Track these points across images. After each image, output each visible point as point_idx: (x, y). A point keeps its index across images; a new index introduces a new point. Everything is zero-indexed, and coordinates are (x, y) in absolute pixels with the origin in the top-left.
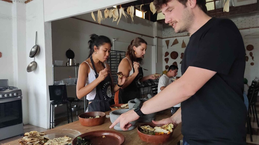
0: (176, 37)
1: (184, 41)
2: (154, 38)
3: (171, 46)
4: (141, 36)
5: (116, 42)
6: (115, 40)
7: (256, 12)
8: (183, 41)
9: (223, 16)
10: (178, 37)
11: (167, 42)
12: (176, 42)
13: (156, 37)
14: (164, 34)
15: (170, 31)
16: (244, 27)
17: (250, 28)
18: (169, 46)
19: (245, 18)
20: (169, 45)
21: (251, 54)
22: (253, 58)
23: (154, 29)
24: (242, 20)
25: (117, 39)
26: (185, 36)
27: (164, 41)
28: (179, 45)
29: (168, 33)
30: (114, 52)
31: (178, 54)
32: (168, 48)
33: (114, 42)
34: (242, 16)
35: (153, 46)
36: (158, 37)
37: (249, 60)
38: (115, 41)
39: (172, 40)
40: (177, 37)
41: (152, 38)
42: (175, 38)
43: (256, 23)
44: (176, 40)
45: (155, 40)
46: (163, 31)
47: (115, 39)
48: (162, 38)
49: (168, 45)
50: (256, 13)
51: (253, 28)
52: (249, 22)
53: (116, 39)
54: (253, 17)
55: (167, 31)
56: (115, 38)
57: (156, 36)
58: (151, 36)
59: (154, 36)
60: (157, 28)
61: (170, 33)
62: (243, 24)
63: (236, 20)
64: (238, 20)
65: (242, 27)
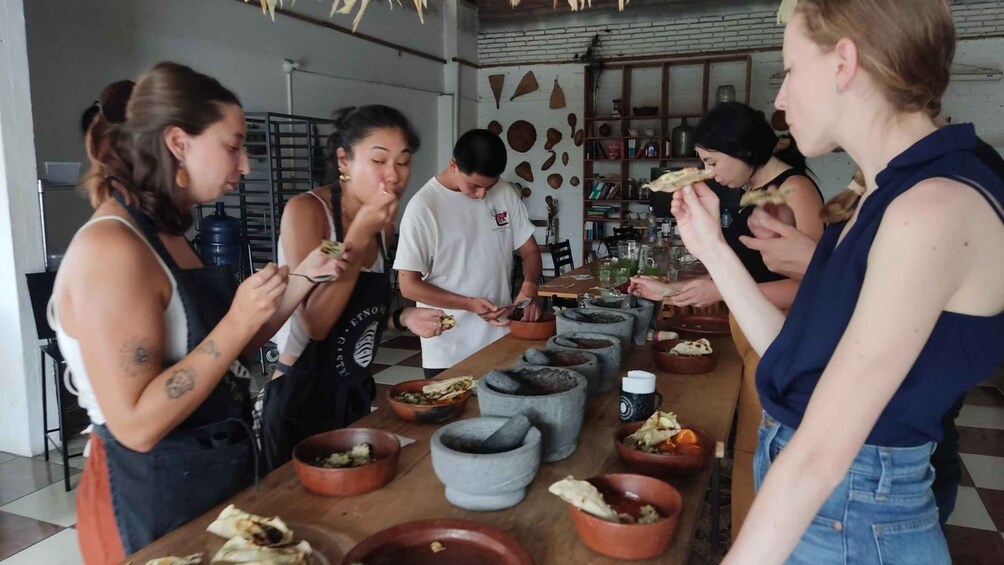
0: (528, 64)
1: (560, 85)
2: (445, 62)
3: (511, 99)
4: (397, 52)
5: (296, 74)
6: (296, 65)
8: (556, 81)
10: (536, 66)
11: (497, 83)
12: (528, 85)
13: (454, 60)
14: (484, 51)
15: (507, 40)
18: (501, 99)
20: (502, 95)
23: (445, 27)
25: (303, 63)
26: (564, 63)
27: (482, 76)
28: (540, 98)
29: (498, 45)
30: (290, 120)
31: (537, 133)
32: (498, 107)
33: (288, 76)
35: (442, 94)
36: (461, 61)
38: (294, 69)
39: (514, 77)
40: (534, 63)
41: (439, 64)
42: (526, 69)
44: (530, 75)
45: (450, 72)
46: (480, 37)
47: (291, 62)
48: (477, 67)
49: (497, 92)
53: (298, 62)
55: (495, 36)
56: (292, 58)
57: (455, 54)
58: (435, 55)
59: (446, 58)
60: (459, 24)
61: (508, 45)
62: (766, 31)
63: (746, 16)
64: (752, 16)
65: (765, 42)
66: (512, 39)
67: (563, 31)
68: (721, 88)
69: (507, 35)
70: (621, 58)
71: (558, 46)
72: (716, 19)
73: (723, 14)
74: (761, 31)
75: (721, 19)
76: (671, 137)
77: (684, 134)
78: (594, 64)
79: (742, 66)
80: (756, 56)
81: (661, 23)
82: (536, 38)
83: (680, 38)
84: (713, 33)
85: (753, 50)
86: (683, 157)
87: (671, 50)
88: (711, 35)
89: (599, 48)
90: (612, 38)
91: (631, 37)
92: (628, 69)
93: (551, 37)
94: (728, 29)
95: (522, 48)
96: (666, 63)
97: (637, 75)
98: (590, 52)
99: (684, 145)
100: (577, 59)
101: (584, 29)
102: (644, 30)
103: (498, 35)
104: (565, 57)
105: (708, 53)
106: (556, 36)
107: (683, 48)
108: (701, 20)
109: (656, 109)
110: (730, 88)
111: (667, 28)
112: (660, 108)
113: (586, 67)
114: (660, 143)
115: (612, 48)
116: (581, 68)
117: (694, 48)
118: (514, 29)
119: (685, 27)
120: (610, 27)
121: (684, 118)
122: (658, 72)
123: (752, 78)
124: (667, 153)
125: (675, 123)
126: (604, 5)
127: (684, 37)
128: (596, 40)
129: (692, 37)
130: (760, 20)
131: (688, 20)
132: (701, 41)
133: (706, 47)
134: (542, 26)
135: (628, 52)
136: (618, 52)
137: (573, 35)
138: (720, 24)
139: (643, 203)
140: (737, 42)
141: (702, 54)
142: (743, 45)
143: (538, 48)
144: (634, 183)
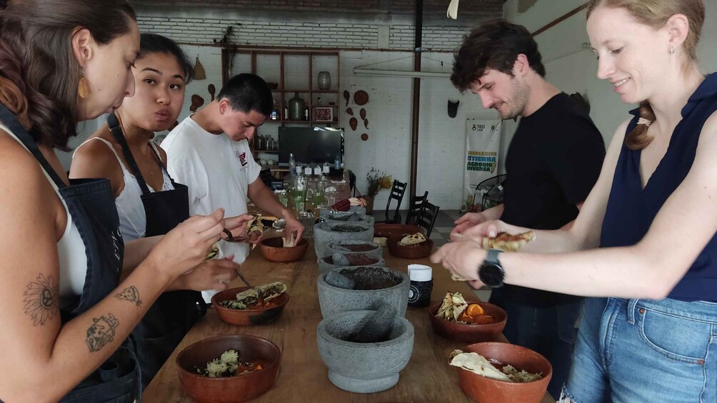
1: (201, 62)
7: (376, 10)
8: (197, 58)
9: (303, 6)
15: (154, 23)
16: (350, 45)
17: (363, 49)
19: (354, 22)
21: (363, 114)
22: (366, 123)
24: (346, 26)
26: (203, 45)
34: (348, 16)
37: (357, 127)
43: (376, 38)
50: (375, 14)
51: (370, 49)
52: (362, 34)
54: (371, 23)
55: (144, 19)
61: (155, 27)
62: (348, 37)
63: (334, 25)
64: (338, 26)
65: (347, 44)
66: (159, 23)
67: (201, 21)
68: (321, 73)
69: (153, 19)
70: (248, 46)
71: (197, 32)
72: (315, 25)
73: (320, 22)
74: (344, 37)
75: (318, 25)
76: (288, 106)
77: (297, 104)
78: (229, 49)
79: (334, 59)
80: (342, 53)
81: (276, 24)
82: (179, 24)
83: (291, 35)
84: (313, 35)
85: (340, 49)
86: (297, 120)
87: (285, 44)
88: (312, 36)
89: (233, 37)
90: (241, 30)
91: (253, 30)
92: (254, 54)
93: (192, 24)
94: (323, 33)
95: (168, 31)
96: (283, 52)
97: (261, 59)
98: (225, 39)
99: (297, 112)
100: (215, 44)
101: (218, 22)
102: (264, 27)
103: (146, 19)
104: (204, 41)
105: (310, 48)
106: (196, 24)
107: (292, 43)
108: (305, 25)
109: (277, 84)
110: (327, 74)
111: (281, 28)
112: (280, 84)
113: (223, 50)
114: (281, 110)
115: (241, 38)
116: (219, 50)
117: (302, 44)
118: (160, 15)
119: (294, 28)
120: (240, 22)
121: (297, 92)
122: (277, 58)
123: (341, 68)
124: (286, 117)
125: (291, 95)
126: (232, 6)
127: (293, 36)
128: (230, 30)
129: (298, 36)
130: (343, 29)
131: (295, 24)
132: (305, 39)
133: (309, 44)
134: (184, 15)
135: (253, 42)
136: (246, 41)
137: (209, 25)
138: (317, 29)
139: (268, 153)
140: (329, 42)
141: (305, 48)
142: (334, 45)
143: (181, 32)
144: (262, 137)
